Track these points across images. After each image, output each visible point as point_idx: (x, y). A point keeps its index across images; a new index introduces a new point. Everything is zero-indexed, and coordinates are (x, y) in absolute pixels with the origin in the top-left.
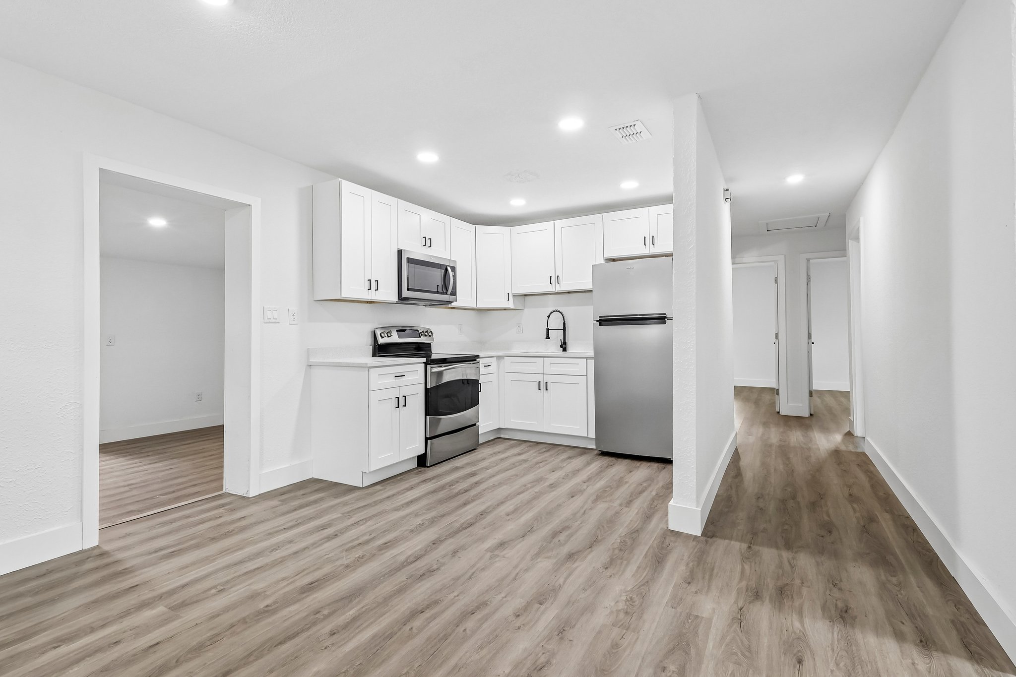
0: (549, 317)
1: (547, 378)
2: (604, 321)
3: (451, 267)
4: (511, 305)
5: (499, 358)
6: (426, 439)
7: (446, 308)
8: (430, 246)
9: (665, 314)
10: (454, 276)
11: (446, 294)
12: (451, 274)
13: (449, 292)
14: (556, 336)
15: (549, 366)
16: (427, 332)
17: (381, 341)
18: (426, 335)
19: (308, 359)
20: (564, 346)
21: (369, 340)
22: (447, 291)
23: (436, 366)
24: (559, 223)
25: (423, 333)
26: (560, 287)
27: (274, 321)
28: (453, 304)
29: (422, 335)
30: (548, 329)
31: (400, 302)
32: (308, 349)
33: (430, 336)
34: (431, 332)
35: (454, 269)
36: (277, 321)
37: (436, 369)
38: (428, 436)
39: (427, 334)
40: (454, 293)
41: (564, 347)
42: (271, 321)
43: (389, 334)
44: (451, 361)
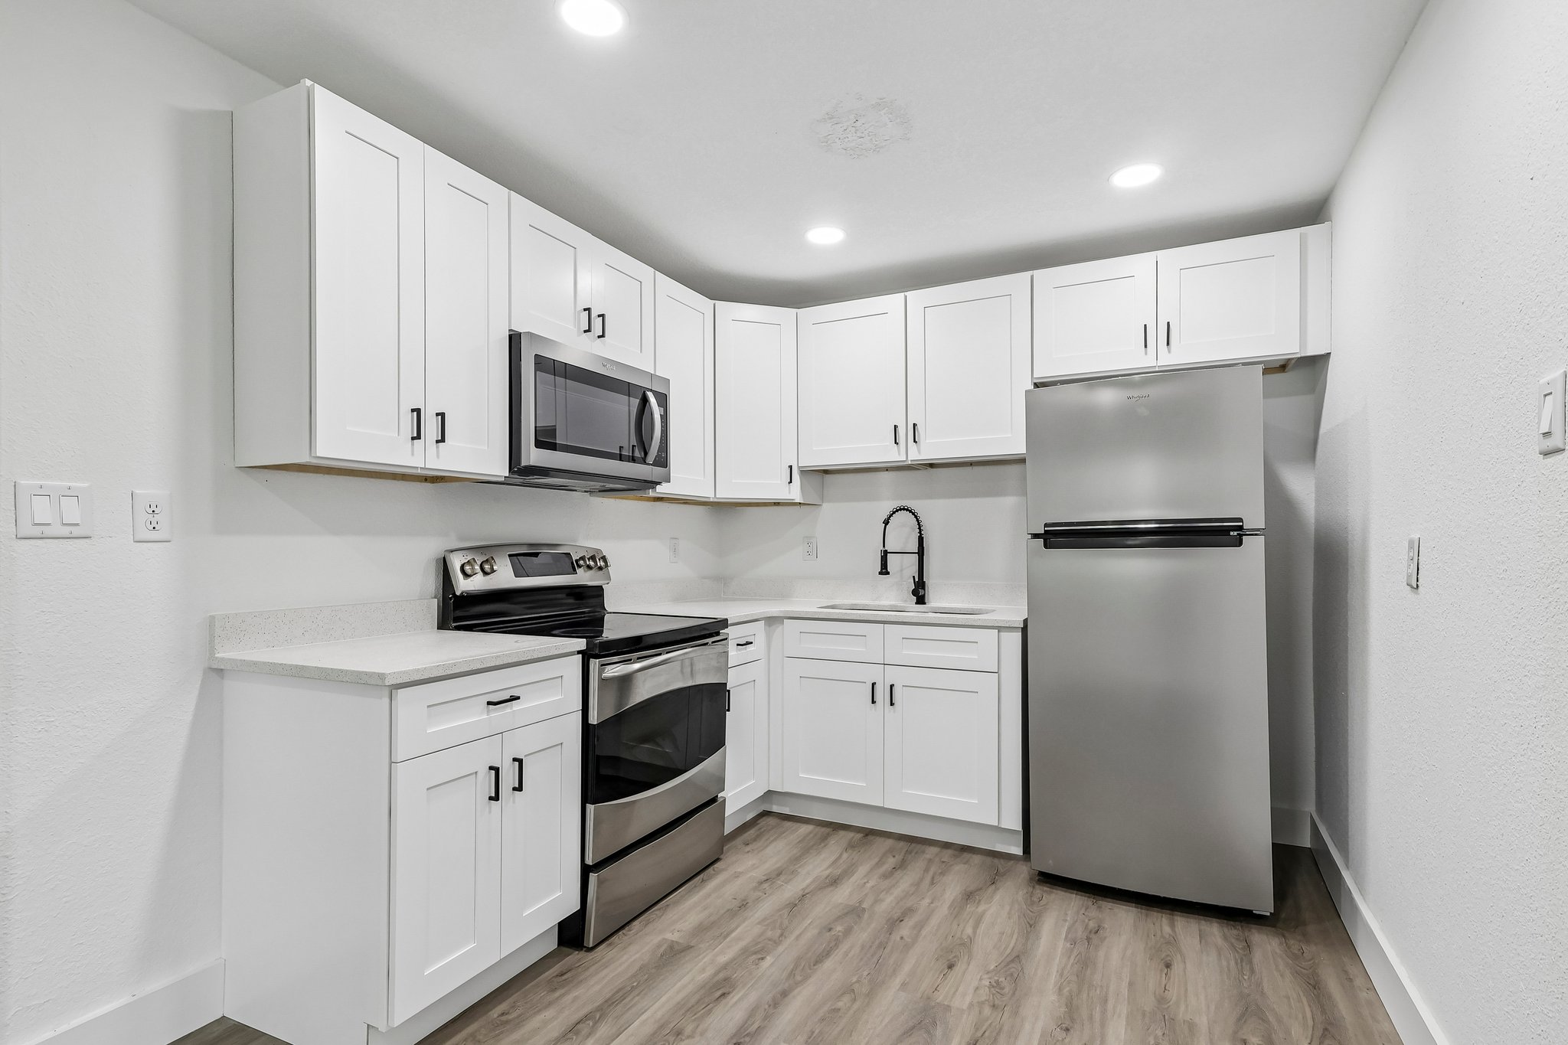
0: (886, 522)
1: (894, 676)
2: (1057, 537)
3: (656, 394)
4: (795, 493)
5: (772, 621)
6: (586, 871)
7: (641, 499)
8: (603, 336)
9: (1240, 520)
10: (665, 418)
11: (644, 461)
12: (657, 412)
13: (651, 459)
14: (904, 567)
15: (898, 644)
16: (593, 558)
17: (464, 585)
18: (589, 567)
19: (212, 650)
20: (921, 592)
21: (431, 583)
22: (646, 454)
23: (615, 659)
24: (917, 298)
25: (581, 562)
26: (919, 452)
27: (65, 531)
28: (662, 489)
29: (579, 566)
30: (886, 552)
31: (518, 479)
32: (213, 618)
33: (600, 568)
34: (604, 558)
35: (663, 400)
36: (76, 531)
37: (615, 671)
38: (589, 861)
39: (592, 563)
40: (663, 461)
41: (919, 593)
42: (48, 531)
43: (487, 567)
44: (658, 640)
